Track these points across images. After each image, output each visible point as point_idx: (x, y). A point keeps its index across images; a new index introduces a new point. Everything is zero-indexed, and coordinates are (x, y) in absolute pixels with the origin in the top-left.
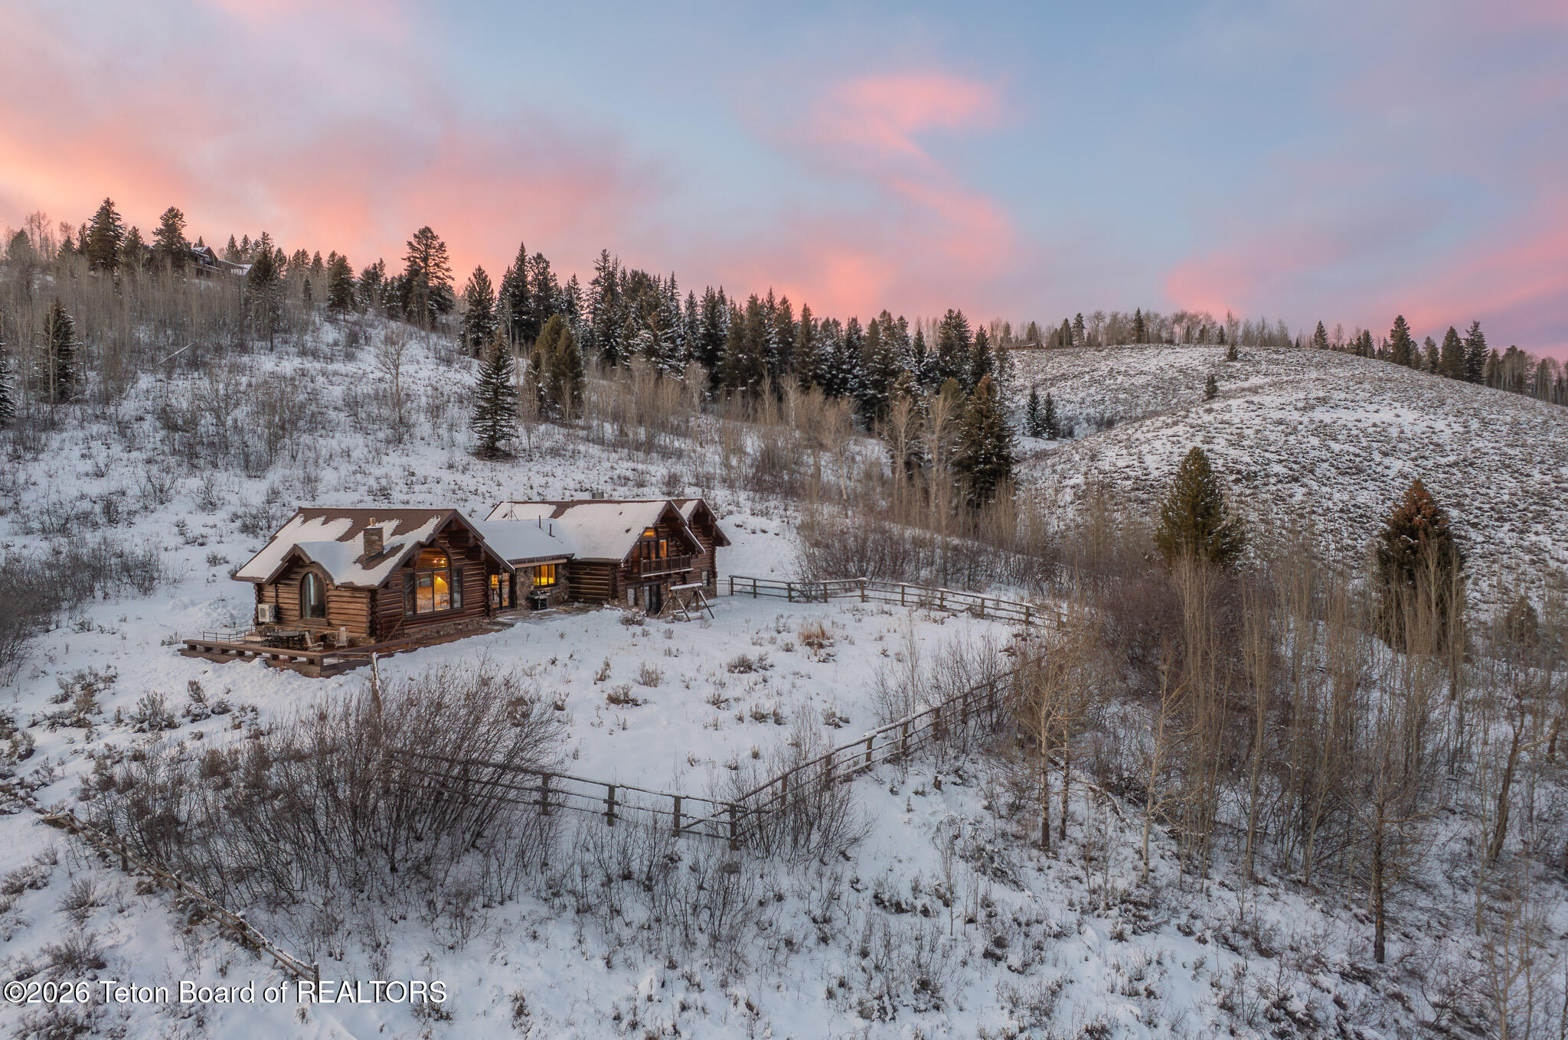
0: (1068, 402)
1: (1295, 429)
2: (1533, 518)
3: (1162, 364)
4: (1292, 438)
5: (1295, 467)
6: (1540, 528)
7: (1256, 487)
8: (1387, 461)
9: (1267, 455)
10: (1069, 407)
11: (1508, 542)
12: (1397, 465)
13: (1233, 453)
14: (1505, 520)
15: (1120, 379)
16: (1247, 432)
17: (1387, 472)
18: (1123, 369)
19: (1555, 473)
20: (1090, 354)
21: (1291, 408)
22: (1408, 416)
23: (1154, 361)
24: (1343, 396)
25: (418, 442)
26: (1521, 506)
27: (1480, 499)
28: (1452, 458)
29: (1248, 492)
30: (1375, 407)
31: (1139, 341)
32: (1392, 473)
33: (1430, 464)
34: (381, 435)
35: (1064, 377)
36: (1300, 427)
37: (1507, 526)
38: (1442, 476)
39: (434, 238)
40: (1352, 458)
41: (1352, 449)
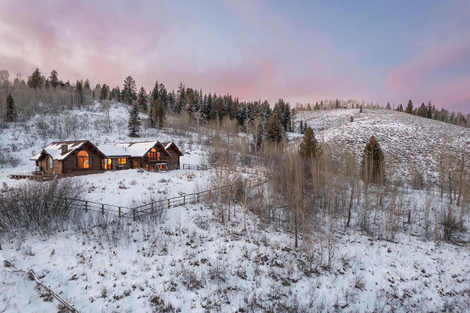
0: (314, 125)
1: (368, 129)
2: (429, 152)
3: (341, 114)
4: (366, 132)
5: (365, 139)
6: (430, 155)
7: (353, 145)
8: (392, 137)
9: (358, 136)
10: (314, 126)
11: (421, 159)
12: (394, 138)
13: (348, 135)
14: (421, 153)
15: (329, 118)
16: (354, 130)
17: (391, 140)
18: (330, 115)
19: (438, 140)
20: (323, 112)
21: (369, 124)
22: (402, 125)
23: (339, 113)
24: (385, 120)
26: (426, 149)
27: (415, 147)
28: (410, 137)
29: (351, 146)
30: (393, 123)
31: (337, 108)
32: (392, 141)
33: (404, 138)
34: (102, 131)
35: (314, 118)
36: (369, 128)
37: (421, 154)
38: (406, 141)
39: (132, 79)
40: (382, 136)
41: (382, 134)
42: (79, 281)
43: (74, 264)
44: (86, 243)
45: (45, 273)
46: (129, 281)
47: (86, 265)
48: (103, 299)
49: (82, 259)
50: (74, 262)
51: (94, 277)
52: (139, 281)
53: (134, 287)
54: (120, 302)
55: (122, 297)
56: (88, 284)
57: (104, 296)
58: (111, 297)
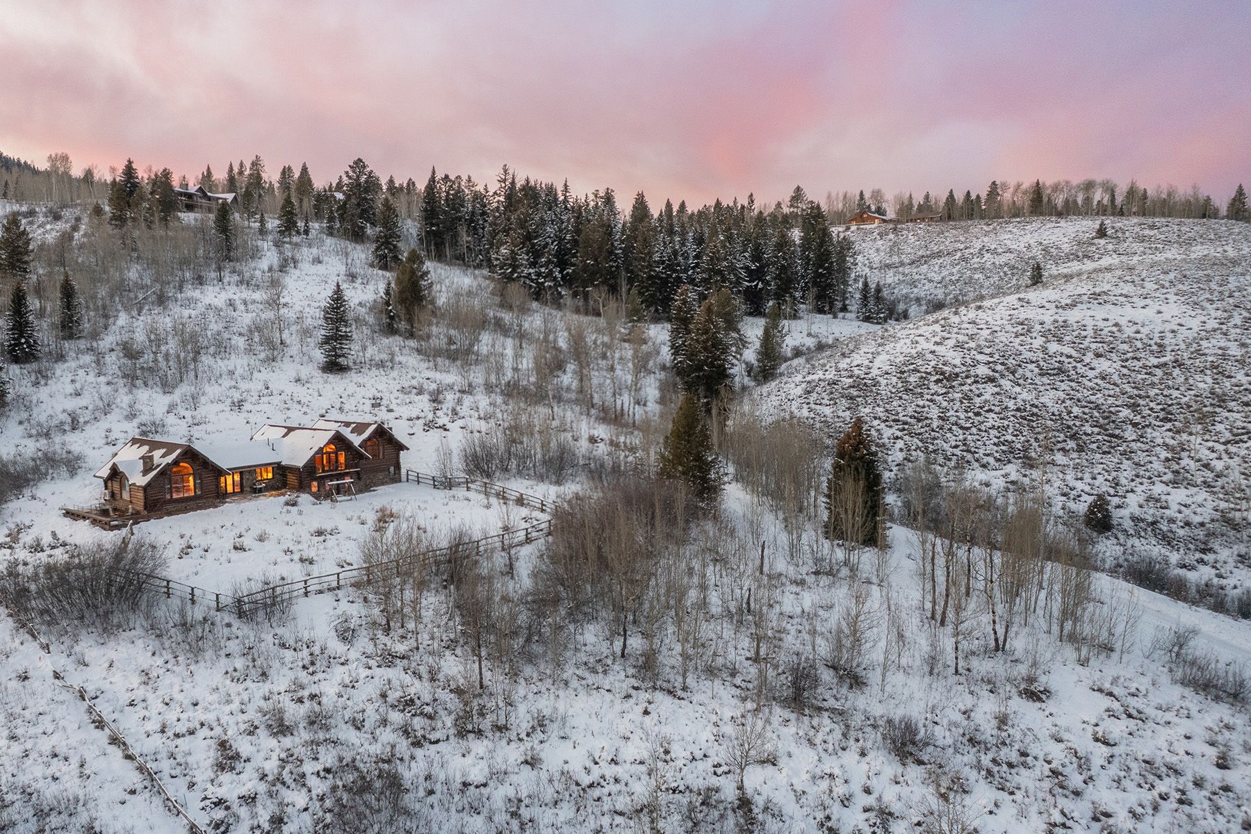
2: (1198, 419)
5: (1000, 368)
6: (1198, 428)
7: (952, 387)
9: (980, 356)
11: (1158, 441)
12: (1103, 365)
13: (950, 355)
14: (1170, 421)
17: (1089, 372)
18: (994, 246)
20: (977, 228)
25: (286, 359)
26: (1196, 407)
27: (1160, 399)
28: (1164, 360)
29: (944, 391)
32: (1093, 374)
33: (1138, 364)
34: (262, 355)
35: (940, 254)
37: (1168, 426)
38: (1140, 377)
42: (138, 708)
43: (135, 685)
44: (157, 653)
45: (98, 693)
46: (199, 715)
47: (149, 687)
48: (160, 735)
49: (146, 677)
50: (135, 680)
51: (156, 705)
52: (210, 717)
53: (202, 725)
54: (179, 741)
55: (183, 735)
56: (147, 713)
57: (163, 732)
58: (170, 734)
